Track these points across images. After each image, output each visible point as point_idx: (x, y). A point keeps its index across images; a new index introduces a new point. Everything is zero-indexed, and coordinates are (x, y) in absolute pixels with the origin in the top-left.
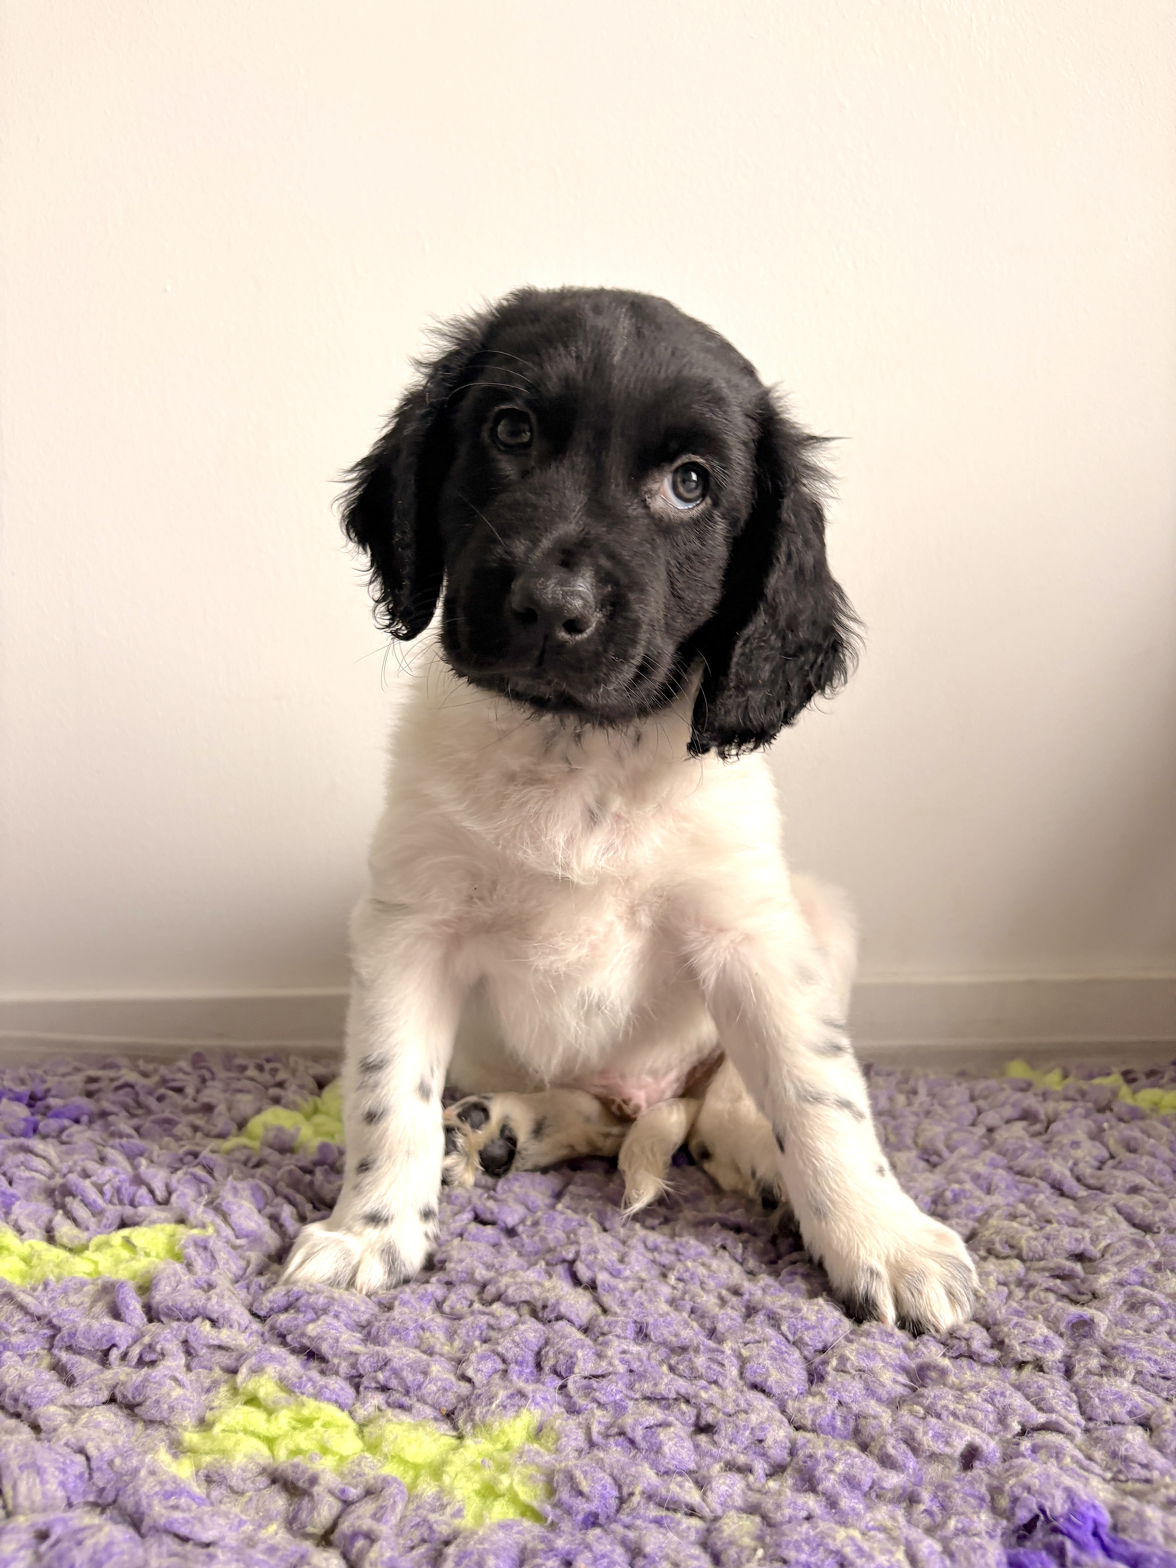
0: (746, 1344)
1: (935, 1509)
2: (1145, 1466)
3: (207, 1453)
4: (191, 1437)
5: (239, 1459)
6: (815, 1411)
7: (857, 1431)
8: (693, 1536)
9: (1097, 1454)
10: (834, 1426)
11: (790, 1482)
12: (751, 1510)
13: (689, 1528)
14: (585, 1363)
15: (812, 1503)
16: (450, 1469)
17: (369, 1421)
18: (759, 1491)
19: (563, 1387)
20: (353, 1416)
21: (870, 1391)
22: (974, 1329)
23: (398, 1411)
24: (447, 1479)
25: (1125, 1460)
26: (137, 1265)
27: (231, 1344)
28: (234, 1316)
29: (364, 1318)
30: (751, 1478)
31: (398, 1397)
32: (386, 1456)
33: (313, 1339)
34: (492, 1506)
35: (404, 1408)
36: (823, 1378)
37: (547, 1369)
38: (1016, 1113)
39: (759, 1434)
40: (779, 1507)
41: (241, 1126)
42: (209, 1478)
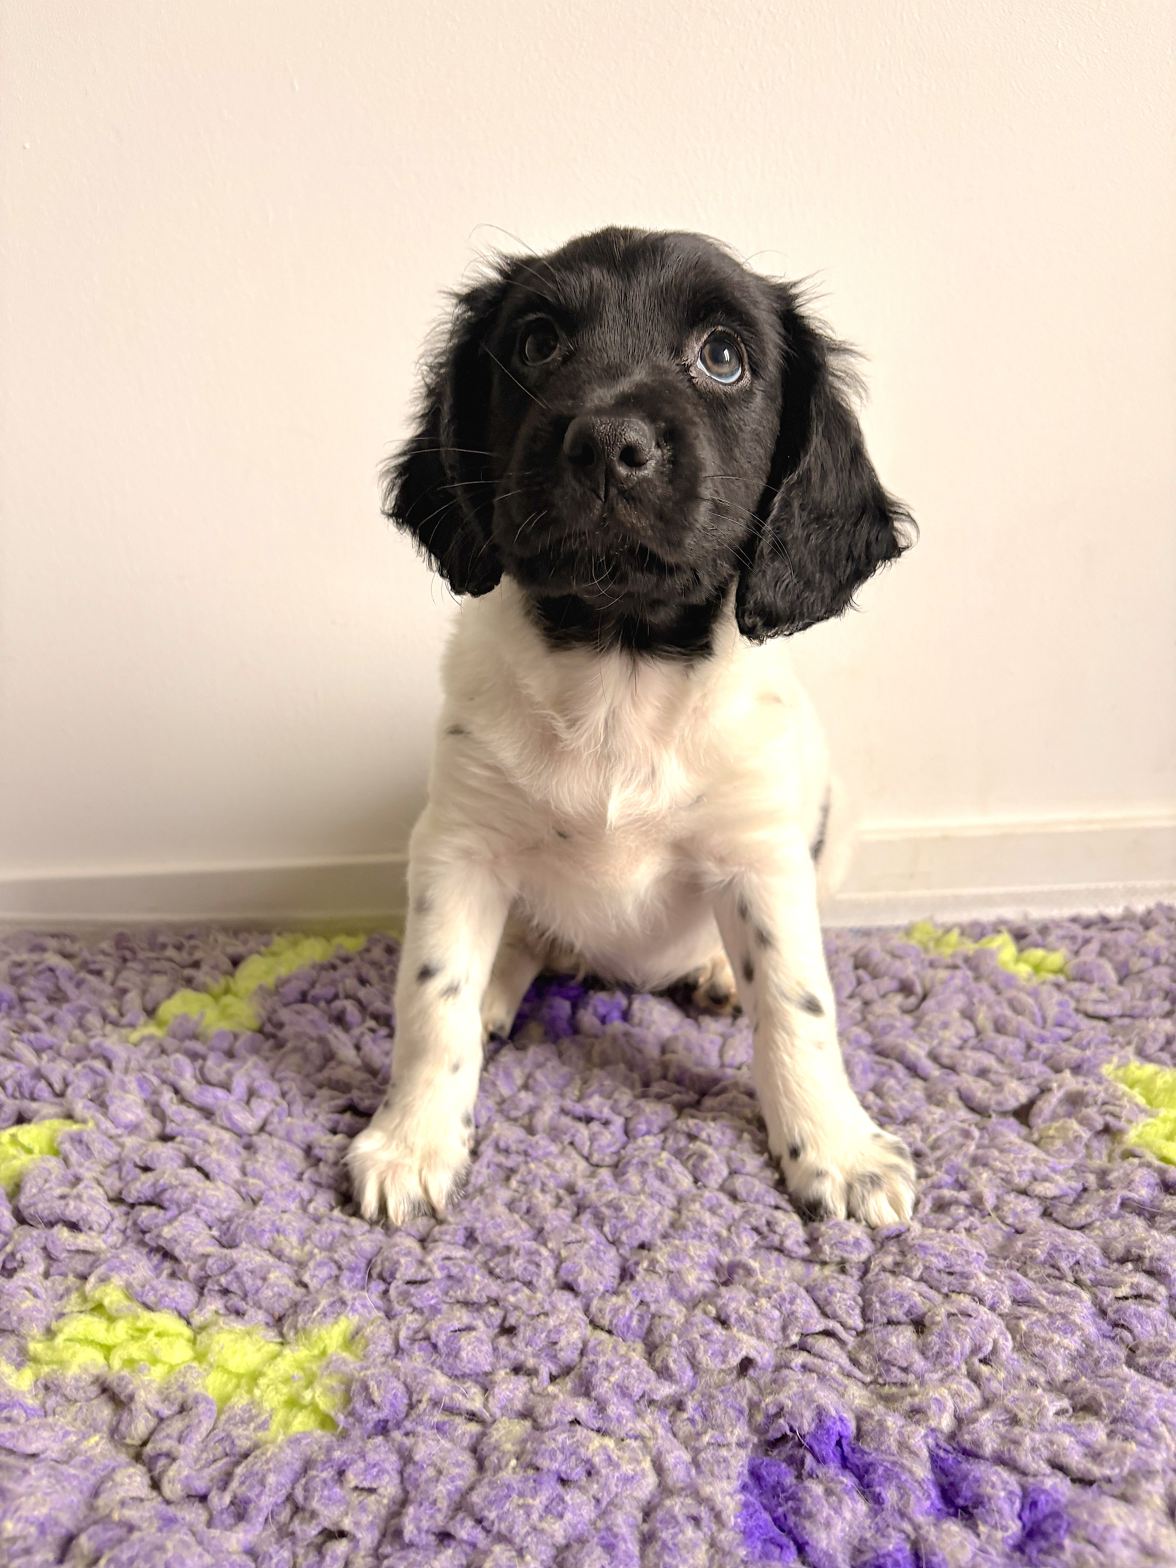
0: (567, 1244)
1: (698, 1418)
2: (905, 1370)
3: (47, 1363)
4: (36, 1347)
5: (73, 1370)
6: (616, 1311)
7: (650, 1331)
8: (466, 1442)
9: (864, 1358)
10: (629, 1327)
11: (569, 1385)
12: (526, 1414)
13: (464, 1434)
14: (407, 1269)
15: (581, 1407)
16: (262, 1381)
17: (202, 1328)
18: (539, 1394)
19: (386, 1292)
20: (189, 1323)
21: (673, 1291)
22: (790, 1226)
23: (232, 1317)
24: (257, 1392)
25: (888, 1363)
26: (16, 1163)
27: (89, 1248)
28: (93, 1218)
29: (225, 1215)
30: (535, 1382)
31: (235, 1301)
32: (211, 1366)
33: (168, 1241)
34: (295, 1417)
35: (239, 1313)
36: (632, 1278)
37: (374, 1275)
38: (894, 985)
39: (554, 1337)
40: (549, 1412)
41: (151, 1012)
42: (47, 1388)
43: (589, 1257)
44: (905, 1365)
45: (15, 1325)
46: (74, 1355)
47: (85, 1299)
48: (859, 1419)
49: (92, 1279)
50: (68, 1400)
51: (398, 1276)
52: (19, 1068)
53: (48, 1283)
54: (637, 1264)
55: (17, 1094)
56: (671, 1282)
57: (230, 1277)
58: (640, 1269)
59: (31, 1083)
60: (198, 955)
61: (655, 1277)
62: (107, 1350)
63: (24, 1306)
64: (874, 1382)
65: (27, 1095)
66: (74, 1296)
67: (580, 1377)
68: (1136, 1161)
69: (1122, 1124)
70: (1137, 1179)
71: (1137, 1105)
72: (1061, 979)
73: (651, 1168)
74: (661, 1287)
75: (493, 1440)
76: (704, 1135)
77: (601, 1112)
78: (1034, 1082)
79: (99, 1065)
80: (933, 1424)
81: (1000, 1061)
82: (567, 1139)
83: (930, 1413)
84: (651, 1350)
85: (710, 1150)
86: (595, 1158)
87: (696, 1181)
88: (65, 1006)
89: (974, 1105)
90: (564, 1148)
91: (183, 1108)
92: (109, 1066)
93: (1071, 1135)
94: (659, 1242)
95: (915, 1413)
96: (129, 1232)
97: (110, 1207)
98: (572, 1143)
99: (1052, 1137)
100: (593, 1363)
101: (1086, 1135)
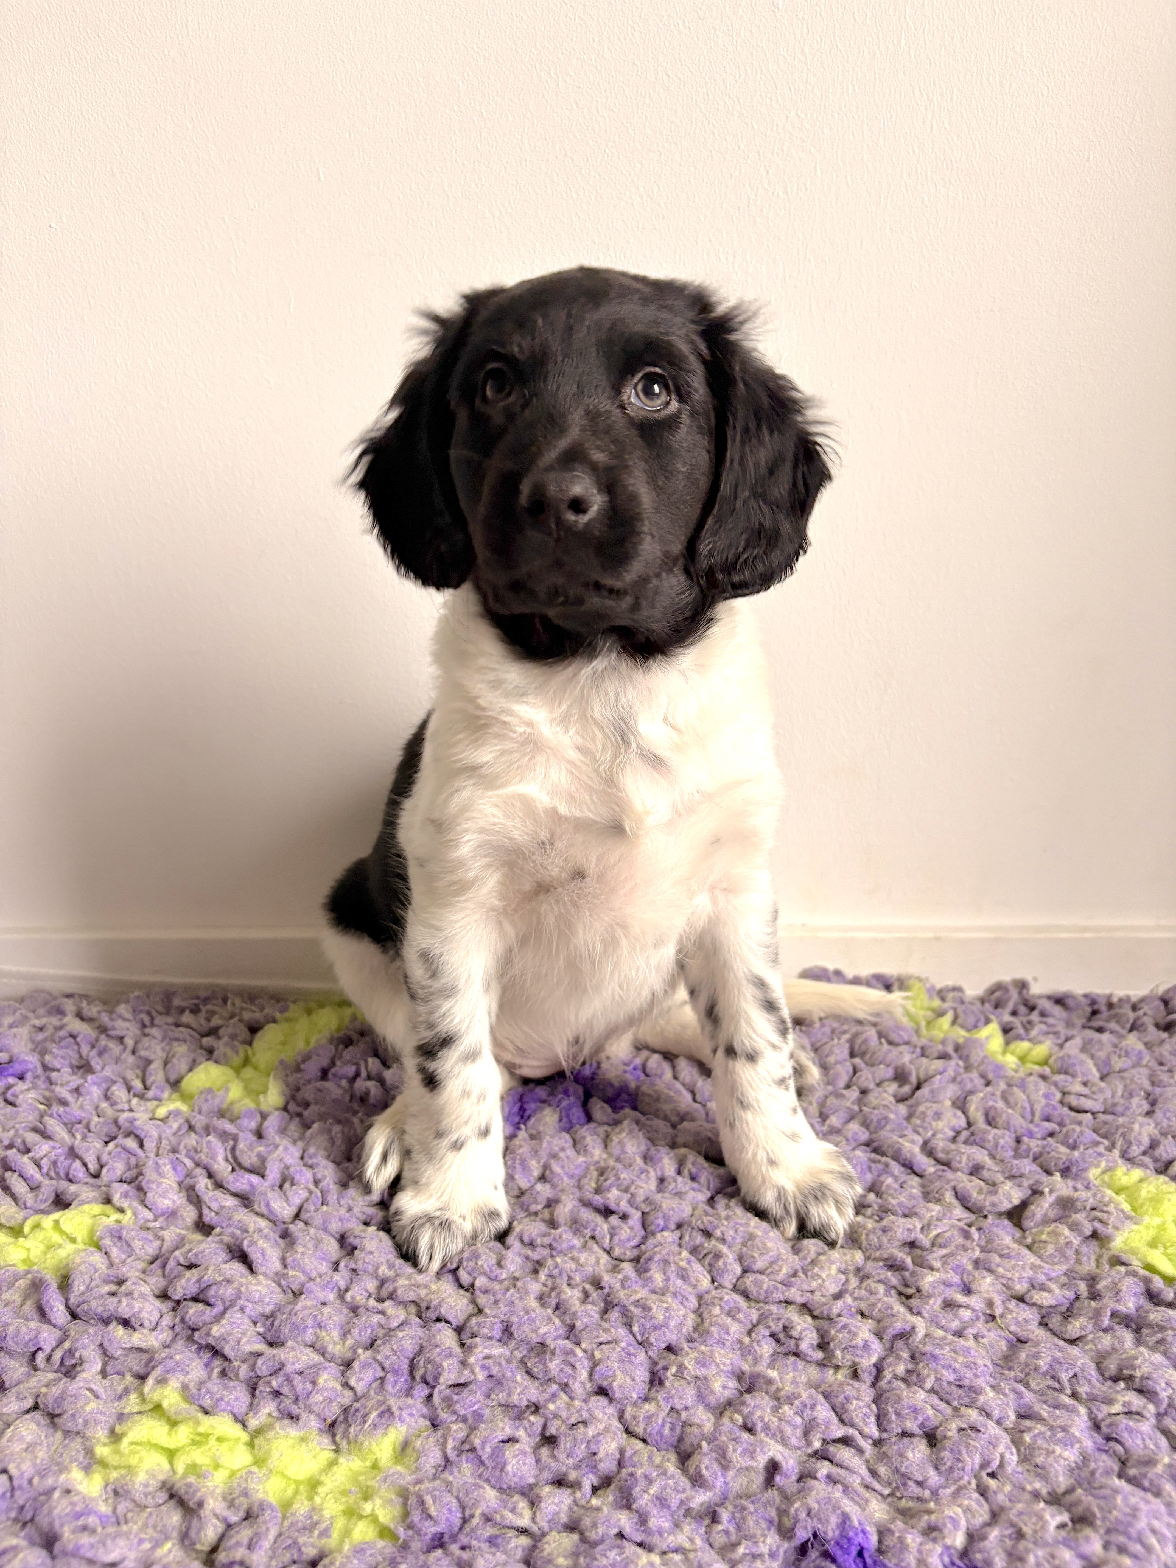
0: (599, 1344)
1: (732, 1529)
2: (920, 1484)
3: (116, 1468)
4: (102, 1451)
5: (141, 1477)
6: (649, 1418)
7: (681, 1440)
8: (519, 1554)
9: (882, 1470)
10: (662, 1435)
11: (611, 1498)
12: (572, 1527)
13: (516, 1547)
14: (450, 1373)
15: (625, 1521)
16: (321, 1490)
17: (259, 1432)
18: (583, 1507)
19: (430, 1396)
20: (244, 1426)
21: (701, 1397)
22: (805, 1329)
23: (286, 1421)
24: (318, 1500)
25: (905, 1477)
26: (62, 1253)
27: (143, 1345)
28: (144, 1315)
29: (268, 1309)
30: (578, 1494)
31: (287, 1403)
32: (271, 1471)
33: (216, 1339)
34: (355, 1524)
35: (293, 1418)
36: (661, 1383)
37: (418, 1378)
38: (890, 1073)
39: (594, 1448)
40: (595, 1525)
41: (175, 1084)
42: (116, 1493)
43: (621, 1361)
44: (920, 1479)
45: (80, 1427)
46: (141, 1460)
47: (143, 1399)
48: (880, 1533)
49: (150, 1381)
50: (137, 1505)
51: (442, 1380)
52: (54, 1148)
53: (106, 1382)
54: (666, 1368)
55: (53, 1174)
56: (699, 1388)
57: (280, 1379)
58: (669, 1374)
59: (67, 1163)
60: (216, 1021)
61: (683, 1382)
62: (171, 1454)
63: (88, 1409)
64: (892, 1494)
65: (62, 1174)
66: (133, 1397)
67: (621, 1489)
68: (1123, 1269)
69: (1110, 1230)
70: (1124, 1289)
71: (1122, 1211)
72: (1047, 1070)
73: (673, 1267)
74: (689, 1395)
75: (545, 1553)
76: (718, 1233)
77: (618, 1205)
78: (1026, 1183)
79: (131, 1143)
80: (948, 1542)
81: (993, 1156)
82: (588, 1233)
83: (946, 1531)
84: (684, 1457)
85: (724, 1249)
86: (617, 1252)
87: (713, 1281)
88: (90, 1078)
89: (970, 1205)
90: (586, 1242)
91: (218, 1193)
92: (141, 1146)
93: (1062, 1240)
94: (685, 1346)
95: (932, 1531)
96: (178, 1329)
97: (158, 1303)
98: (593, 1238)
99: (1045, 1242)
100: (632, 1475)
101: (1076, 1241)
